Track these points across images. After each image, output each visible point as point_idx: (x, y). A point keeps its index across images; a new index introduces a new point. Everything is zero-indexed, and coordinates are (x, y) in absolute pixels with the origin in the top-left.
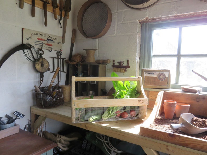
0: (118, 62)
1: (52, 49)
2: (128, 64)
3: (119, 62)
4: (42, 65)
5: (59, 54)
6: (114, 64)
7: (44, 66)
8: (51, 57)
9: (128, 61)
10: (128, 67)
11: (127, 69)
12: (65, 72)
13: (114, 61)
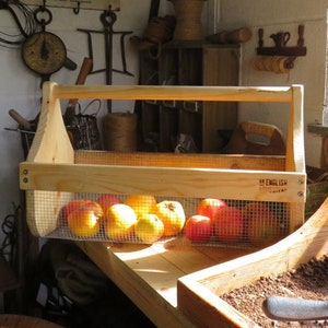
0: (272, 36)
1: (81, 6)
2: (301, 41)
3: (275, 33)
4: (44, 53)
5: (108, 19)
6: (261, 42)
7: (50, 55)
8: (79, 30)
9: (301, 29)
10: (300, 50)
11: (299, 60)
12: (130, 74)
13: (261, 32)
